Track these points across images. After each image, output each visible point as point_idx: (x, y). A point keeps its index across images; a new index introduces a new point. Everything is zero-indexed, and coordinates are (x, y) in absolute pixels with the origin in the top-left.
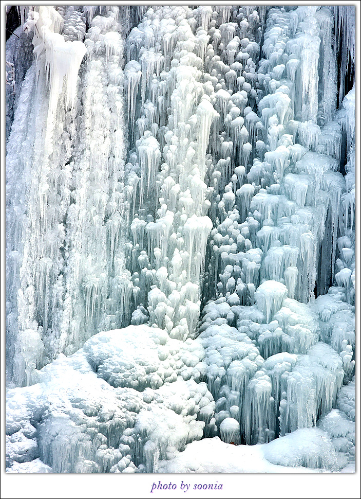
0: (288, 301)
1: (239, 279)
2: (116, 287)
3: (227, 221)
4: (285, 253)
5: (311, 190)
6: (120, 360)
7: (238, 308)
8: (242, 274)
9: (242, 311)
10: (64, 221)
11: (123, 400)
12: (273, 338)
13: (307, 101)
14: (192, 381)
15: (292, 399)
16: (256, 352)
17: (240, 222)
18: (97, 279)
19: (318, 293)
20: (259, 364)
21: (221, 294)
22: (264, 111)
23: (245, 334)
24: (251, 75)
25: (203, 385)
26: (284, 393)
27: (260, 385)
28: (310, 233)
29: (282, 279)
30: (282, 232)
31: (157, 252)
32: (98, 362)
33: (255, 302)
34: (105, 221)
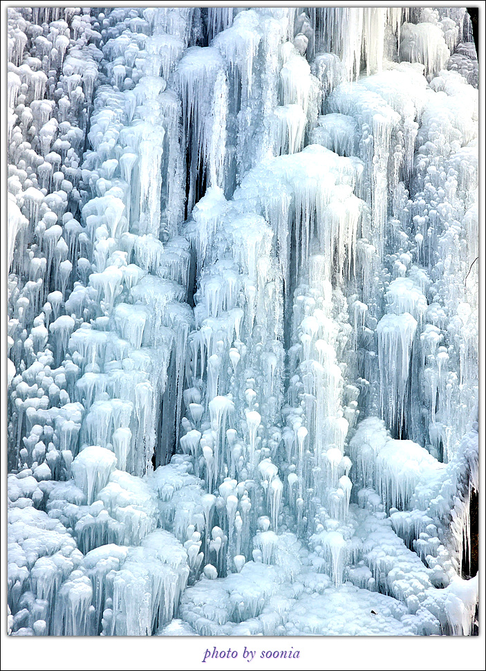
0: (117, 474)
4: (115, 410)
5: (149, 325)
7: (49, 483)
8: (55, 437)
9: (53, 489)
12: (96, 524)
13: (146, 209)
15: (119, 608)
16: (72, 545)
17: (53, 367)
19: (157, 463)
20: (75, 562)
22: (90, 220)
23: (57, 520)
26: (108, 600)
28: (148, 383)
29: (109, 445)
30: (111, 381)
33: (72, 476)
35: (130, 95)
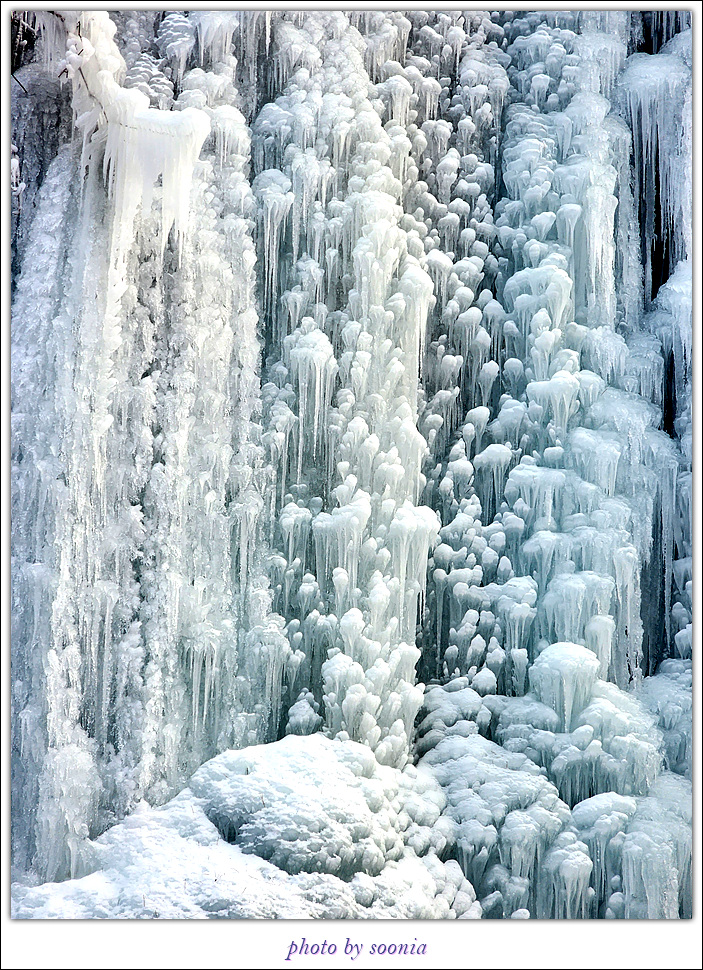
1: (494, 640)
2: (257, 651)
3: (462, 519)
6: (292, 811)
11: (318, 901)
12: (582, 762)
14: (432, 857)
23: (522, 756)
24: (487, 226)
25: (453, 869)
27: (573, 861)
31: (341, 576)
35: (562, 118)
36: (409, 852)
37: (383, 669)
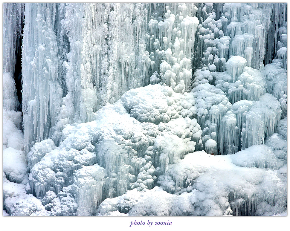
0: (247, 68)
1: (216, 55)
2: (140, 61)
3: (208, 19)
4: (245, 39)
6: (143, 106)
7: (216, 73)
8: (217, 52)
9: (218, 75)
10: (107, 22)
11: (146, 130)
12: (237, 91)
14: (188, 118)
15: (249, 128)
16: (227, 100)
17: (216, 20)
18: (128, 57)
19: (266, 63)
20: (229, 107)
21: (205, 65)
23: (220, 89)
25: (195, 121)
26: (244, 124)
27: (229, 119)
28: (261, 25)
29: (243, 55)
30: (243, 25)
31: (165, 39)
32: (130, 107)
33: (226, 69)
34: (132, 21)
36: (180, 116)
37: (177, 66)
